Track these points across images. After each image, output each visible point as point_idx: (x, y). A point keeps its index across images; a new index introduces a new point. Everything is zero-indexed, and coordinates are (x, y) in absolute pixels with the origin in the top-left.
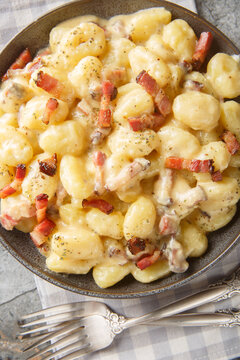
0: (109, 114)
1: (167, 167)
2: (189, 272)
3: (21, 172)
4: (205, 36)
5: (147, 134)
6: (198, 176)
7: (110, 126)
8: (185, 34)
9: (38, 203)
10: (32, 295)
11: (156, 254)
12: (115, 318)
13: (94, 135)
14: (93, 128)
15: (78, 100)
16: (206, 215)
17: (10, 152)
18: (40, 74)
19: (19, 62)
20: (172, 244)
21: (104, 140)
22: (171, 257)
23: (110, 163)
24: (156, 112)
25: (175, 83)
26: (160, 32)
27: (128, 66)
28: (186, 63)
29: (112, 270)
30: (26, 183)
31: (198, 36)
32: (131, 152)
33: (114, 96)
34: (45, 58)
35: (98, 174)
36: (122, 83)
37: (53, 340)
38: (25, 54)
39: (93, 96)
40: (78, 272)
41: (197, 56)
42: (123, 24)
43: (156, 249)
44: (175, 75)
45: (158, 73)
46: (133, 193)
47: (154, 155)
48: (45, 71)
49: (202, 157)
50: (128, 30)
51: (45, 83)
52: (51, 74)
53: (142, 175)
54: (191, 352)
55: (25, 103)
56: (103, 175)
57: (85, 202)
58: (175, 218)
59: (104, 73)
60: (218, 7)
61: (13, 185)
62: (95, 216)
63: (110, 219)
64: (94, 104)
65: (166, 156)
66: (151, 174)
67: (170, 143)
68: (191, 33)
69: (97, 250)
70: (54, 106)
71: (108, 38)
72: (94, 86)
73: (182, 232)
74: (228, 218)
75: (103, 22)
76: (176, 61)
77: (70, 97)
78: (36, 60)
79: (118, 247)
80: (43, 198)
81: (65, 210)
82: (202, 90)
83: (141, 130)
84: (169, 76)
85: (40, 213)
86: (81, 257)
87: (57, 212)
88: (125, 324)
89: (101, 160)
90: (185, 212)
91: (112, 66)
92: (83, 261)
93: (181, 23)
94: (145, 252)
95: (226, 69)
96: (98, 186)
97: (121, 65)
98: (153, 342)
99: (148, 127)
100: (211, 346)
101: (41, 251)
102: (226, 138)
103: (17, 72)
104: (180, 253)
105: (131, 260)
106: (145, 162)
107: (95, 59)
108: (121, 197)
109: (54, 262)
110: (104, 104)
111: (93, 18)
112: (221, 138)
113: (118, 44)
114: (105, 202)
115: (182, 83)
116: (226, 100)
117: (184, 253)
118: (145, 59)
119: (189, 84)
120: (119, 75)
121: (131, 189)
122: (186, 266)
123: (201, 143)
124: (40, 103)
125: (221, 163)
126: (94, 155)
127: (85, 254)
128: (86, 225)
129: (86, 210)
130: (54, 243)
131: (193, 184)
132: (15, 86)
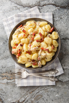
0: (33, 38)
1: (41, 49)
2: (42, 67)
3: (17, 45)
4: (52, 28)
5: (39, 43)
6: (46, 51)
7: (33, 40)
8: (49, 27)
9: (19, 50)
10: (14, 67)
11: (36, 63)
12: (27, 73)
13: (30, 41)
14: (30, 40)
15: (29, 35)
16: (46, 58)
17: (16, 41)
18: (23, 30)
19: (20, 26)
20: (39, 62)
21: (32, 42)
22: (39, 64)
23: (32, 46)
24: (41, 39)
25: (45, 35)
26: (45, 26)
27: (38, 31)
28: (48, 32)
29: (29, 64)
30: (17, 47)
31: (51, 28)
32: (36, 45)
33: (35, 35)
34: (25, 26)
35: (29, 48)
36: (37, 33)
37: (16, 74)
38: (21, 25)
39: (31, 35)
40: (23, 63)
41: (50, 31)
42: (39, 23)
43: (37, 62)
44: (46, 34)
45: (43, 33)
46: (35, 52)
47: (39, 46)
48: (24, 29)
49: (47, 48)
50: (40, 25)
51: (24, 31)
52: (25, 30)
53: (37, 49)
54: (40, 82)
55: (20, 33)
56: (30, 48)
57: (26, 52)
58: (41, 58)
59: (34, 31)
60: (57, 23)
61: (15, 47)
62: (28, 55)
63: (30, 55)
64: (31, 36)
65: (41, 47)
66: (38, 49)
67: (42, 45)
68: (50, 27)
69: (27, 60)
70: (25, 35)
71: (36, 25)
72: (32, 33)
73: (42, 60)
74: (50, 60)
75: (36, 22)
76: (47, 31)
77: (28, 34)
78: (23, 27)
79: (30, 61)
80: (20, 50)
81: (23, 53)
82: (50, 37)
83: (38, 42)
84: (45, 34)
85: (19, 52)
86: (24, 61)
87: (21, 53)
88: (29, 74)
89: (30, 46)
90: (42, 57)
91: (36, 30)
92: (24, 62)
93: (49, 25)
94: (35, 62)
95: (55, 34)
96: (29, 50)
97: (37, 30)
98: (33, 79)
99: (39, 42)
100: (43, 82)
101: (17, 59)
102: (52, 46)
103: (20, 28)
104: (40, 63)
105: (32, 63)
106: (37, 47)
107: (33, 29)
108: (32, 52)
109: (19, 61)
110: (33, 36)
111: (34, 21)
112: (51, 46)
113: (37, 27)
114: (30, 52)
115: (47, 35)
116: (54, 40)
117: (41, 64)
118: (41, 31)
119: (48, 36)
120: (36, 32)
121: (34, 51)
122: (41, 66)
123: (48, 46)
124: (22, 34)
125: (50, 50)
126: (29, 44)
127: (25, 60)
128: (26, 56)
129: (26, 53)
130: (20, 58)
131: (45, 53)
132: (19, 31)
